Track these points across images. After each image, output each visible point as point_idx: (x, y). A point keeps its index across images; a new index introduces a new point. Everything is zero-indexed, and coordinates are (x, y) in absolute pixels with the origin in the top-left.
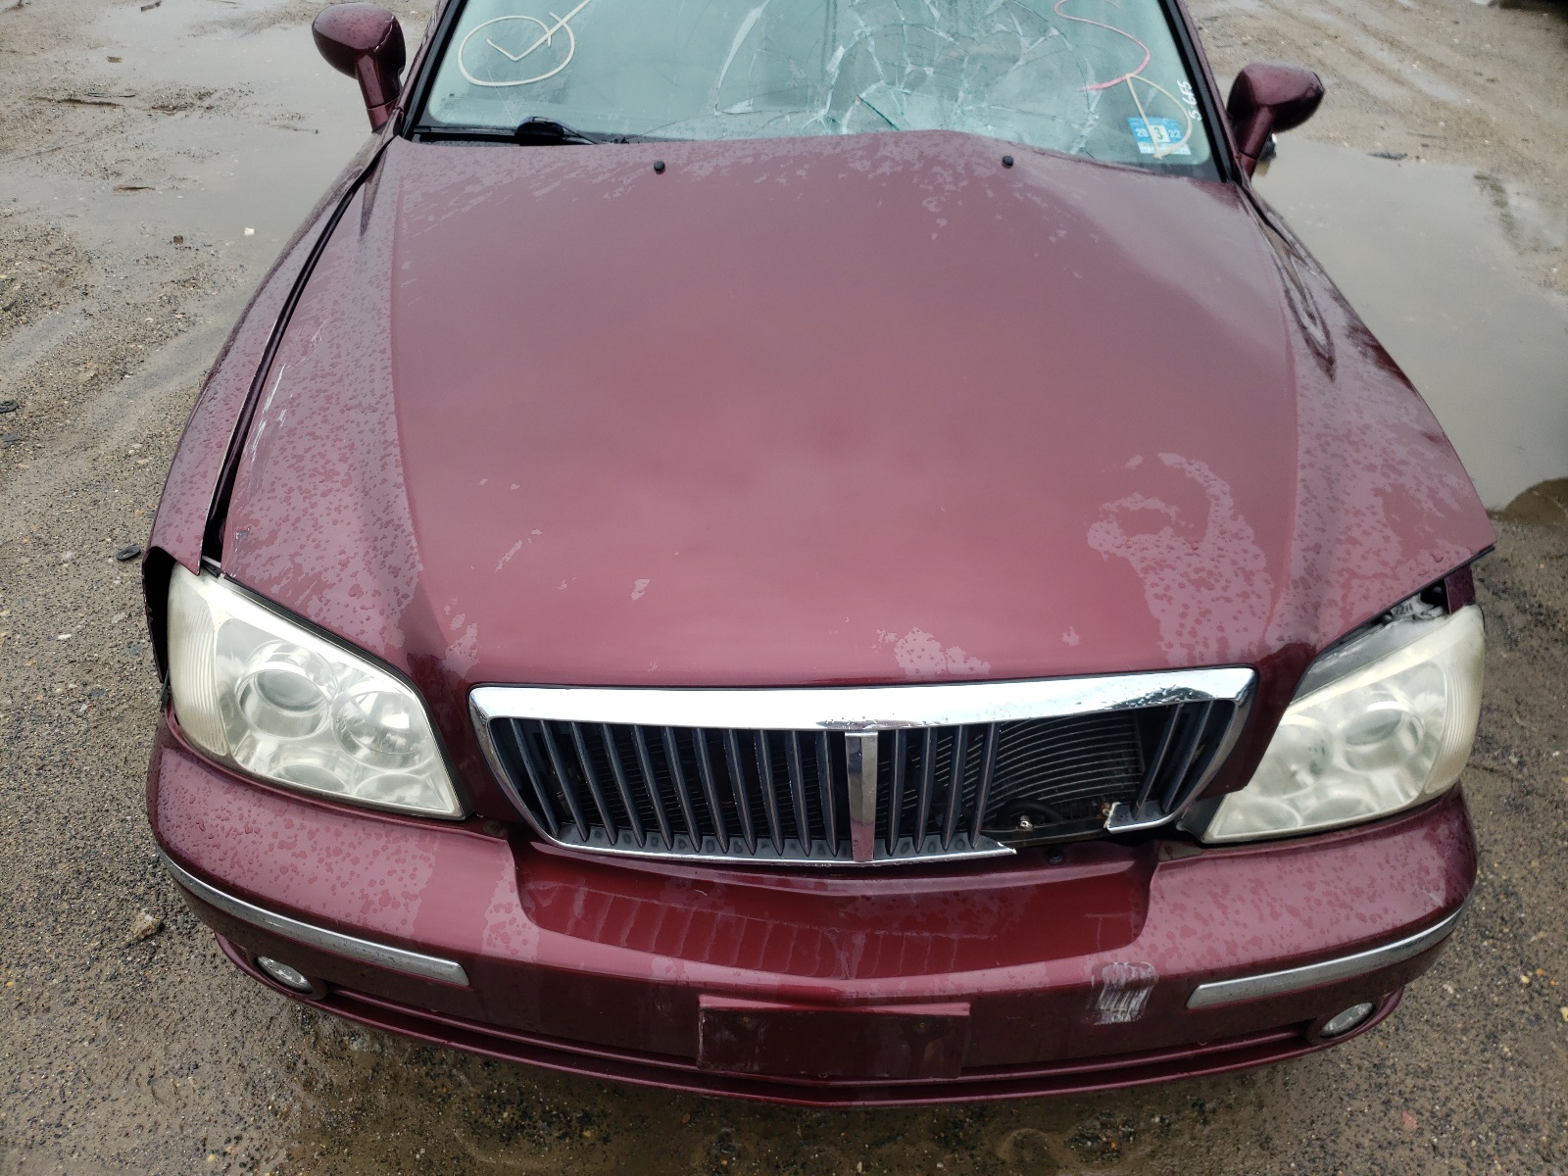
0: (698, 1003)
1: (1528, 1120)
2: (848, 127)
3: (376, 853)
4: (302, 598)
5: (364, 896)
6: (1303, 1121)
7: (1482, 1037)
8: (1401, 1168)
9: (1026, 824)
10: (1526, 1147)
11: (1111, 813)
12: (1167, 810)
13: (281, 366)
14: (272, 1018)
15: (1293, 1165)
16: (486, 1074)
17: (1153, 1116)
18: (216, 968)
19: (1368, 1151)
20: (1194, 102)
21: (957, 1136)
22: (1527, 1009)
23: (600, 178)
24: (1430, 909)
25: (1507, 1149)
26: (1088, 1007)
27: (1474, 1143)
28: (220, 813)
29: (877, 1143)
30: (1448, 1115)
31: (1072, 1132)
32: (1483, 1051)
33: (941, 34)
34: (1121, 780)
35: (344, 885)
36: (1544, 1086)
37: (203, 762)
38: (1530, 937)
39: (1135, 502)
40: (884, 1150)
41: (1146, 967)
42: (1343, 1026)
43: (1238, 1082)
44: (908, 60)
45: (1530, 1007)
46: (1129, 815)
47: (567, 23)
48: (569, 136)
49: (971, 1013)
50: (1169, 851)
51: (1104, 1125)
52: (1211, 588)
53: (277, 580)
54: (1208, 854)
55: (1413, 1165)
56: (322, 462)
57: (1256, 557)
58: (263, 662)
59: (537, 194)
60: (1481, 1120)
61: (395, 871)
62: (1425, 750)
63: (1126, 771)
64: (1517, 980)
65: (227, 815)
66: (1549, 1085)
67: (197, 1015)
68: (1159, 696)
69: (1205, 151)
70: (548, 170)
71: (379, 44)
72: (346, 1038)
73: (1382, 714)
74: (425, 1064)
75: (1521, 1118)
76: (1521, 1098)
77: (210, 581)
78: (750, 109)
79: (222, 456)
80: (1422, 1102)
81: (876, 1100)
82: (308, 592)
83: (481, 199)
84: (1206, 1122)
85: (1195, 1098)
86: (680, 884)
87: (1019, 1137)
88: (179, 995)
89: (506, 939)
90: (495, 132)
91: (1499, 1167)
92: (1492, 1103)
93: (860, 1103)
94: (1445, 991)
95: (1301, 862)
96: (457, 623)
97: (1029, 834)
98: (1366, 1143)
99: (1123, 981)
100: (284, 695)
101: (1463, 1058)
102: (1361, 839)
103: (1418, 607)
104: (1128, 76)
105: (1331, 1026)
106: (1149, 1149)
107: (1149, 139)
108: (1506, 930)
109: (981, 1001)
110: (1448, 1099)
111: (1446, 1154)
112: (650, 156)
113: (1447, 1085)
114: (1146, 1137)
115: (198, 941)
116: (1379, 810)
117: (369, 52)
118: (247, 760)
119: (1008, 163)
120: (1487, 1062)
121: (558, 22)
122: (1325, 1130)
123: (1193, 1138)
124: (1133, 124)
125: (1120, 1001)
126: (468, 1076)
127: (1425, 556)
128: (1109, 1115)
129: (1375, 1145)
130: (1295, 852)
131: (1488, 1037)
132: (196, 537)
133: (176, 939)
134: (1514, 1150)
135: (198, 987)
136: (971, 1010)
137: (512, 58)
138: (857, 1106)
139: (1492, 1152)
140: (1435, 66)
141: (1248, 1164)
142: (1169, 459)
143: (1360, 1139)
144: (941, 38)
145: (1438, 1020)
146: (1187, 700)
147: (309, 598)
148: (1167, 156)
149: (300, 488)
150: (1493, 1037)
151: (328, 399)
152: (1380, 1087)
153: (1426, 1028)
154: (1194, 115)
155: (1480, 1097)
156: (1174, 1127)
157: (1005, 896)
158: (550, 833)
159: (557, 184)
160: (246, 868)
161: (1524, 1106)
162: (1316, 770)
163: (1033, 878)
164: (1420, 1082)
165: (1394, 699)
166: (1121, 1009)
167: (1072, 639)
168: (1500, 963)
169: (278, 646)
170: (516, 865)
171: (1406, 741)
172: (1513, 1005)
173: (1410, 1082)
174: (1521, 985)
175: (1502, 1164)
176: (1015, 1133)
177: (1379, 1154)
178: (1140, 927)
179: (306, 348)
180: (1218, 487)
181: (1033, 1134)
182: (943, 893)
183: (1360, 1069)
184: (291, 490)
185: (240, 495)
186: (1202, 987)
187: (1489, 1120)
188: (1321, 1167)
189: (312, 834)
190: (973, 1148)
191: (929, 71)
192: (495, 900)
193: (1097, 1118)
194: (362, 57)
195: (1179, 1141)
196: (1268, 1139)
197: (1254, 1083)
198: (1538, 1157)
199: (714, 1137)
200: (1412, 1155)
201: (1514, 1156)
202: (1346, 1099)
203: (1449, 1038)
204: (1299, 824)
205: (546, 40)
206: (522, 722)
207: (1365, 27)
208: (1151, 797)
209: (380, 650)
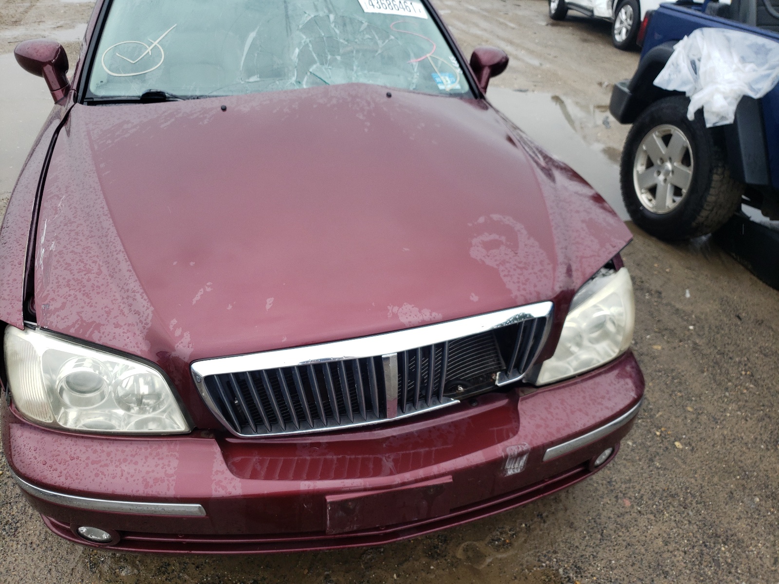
0: (326, 500)
1: (673, 492)
2: (306, 85)
3: (146, 457)
4: (88, 333)
5: (145, 480)
6: (585, 513)
7: (647, 461)
8: (628, 523)
9: (461, 389)
10: (676, 503)
11: (497, 377)
12: (521, 372)
13: (44, 220)
14: (73, 569)
15: (585, 532)
16: (198, 572)
17: (521, 524)
18: (34, 549)
19: (613, 519)
20: (457, 65)
21: (437, 552)
22: (662, 445)
23: (195, 116)
24: (631, 399)
25: (668, 506)
26: (502, 468)
27: (655, 506)
28: (54, 453)
29: (401, 564)
30: (642, 497)
31: (488, 539)
32: (649, 466)
33: (342, 41)
34: (492, 365)
35: (132, 476)
36: (676, 476)
37: (38, 428)
38: (655, 415)
39: (487, 237)
40: (405, 566)
41: (524, 445)
42: (602, 461)
43: (554, 501)
44: (329, 54)
45: (663, 444)
46: (505, 377)
47: (158, 43)
48: (169, 98)
49: (453, 480)
50: (523, 392)
51: (501, 533)
52: (527, 269)
53: (73, 325)
54: (540, 390)
55: (633, 521)
56: (82, 265)
57: (542, 254)
58: (68, 370)
59: (162, 126)
60: (655, 496)
61: (159, 465)
62: (618, 332)
63: (494, 361)
64: (655, 434)
65: (58, 453)
66: (678, 476)
67: (29, 576)
68: (515, 319)
69: (466, 87)
70: (166, 114)
71: (54, 58)
72: (118, 570)
73: (599, 318)
74: (164, 574)
75: (670, 492)
76: (668, 483)
77: (31, 333)
78: (258, 79)
79: (23, 269)
80: (630, 494)
81: (408, 535)
82: (92, 329)
83: (135, 130)
84: (545, 522)
85: (538, 512)
86: (304, 446)
87: (465, 547)
88: (16, 567)
89: (224, 488)
90: (129, 98)
91: (667, 515)
92: (658, 488)
93: (401, 538)
94: (628, 445)
95: (579, 387)
96: (178, 333)
97: (462, 393)
98: (612, 516)
99: (516, 453)
100: (82, 385)
101: (642, 471)
102: (600, 374)
103: (603, 271)
104: (428, 55)
105: (598, 462)
106: (523, 539)
107: (442, 83)
108: (646, 414)
109: (456, 474)
110: (640, 490)
111: (645, 514)
112: (217, 104)
113: (638, 484)
114: (521, 534)
115: (20, 537)
116: (602, 361)
117: (50, 63)
118: (66, 423)
119: (389, 95)
120: (652, 471)
121: (152, 43)
122: (595, 514)
123: (541, 530)
124: (434, 77)
125: (515, 463)
126: (189, 575)
127: (608, 246)
128: (503, 528)
129: (616, 516)
130: (576, 383)
131: (650, 460)
132: (18, 311)
133: (8, 539)
134: (671, 506)
135: (27, 561)
136: (453, 478)
137: (132, 62)
138: (400, 540)
139: (663, 509)
140: (531, 52)
141: (567, 536)
142: (495, 217)
143: (609, 515)
144: (342, 43)
145: (629, 457)
146: (526, 319)
147: (92, 332)
148: (452, 90)
149: (73, 279)
150: (651, 460)
151: (77, 234)
152: (612, 491)
153: (625, 462)
154: (459, 71)
155: (652, 487)
156: (532, 527)
157: (455, 424)
158: (237, 431)
159: (173, 120)
160: (75, 478)
161: (670, 487)
162: (579, 345)
163: (467, 414)
164: (628, 485)
165: (603, 310)
166: (516, 467)
167: (475, 298)
168: (647, 428)
169: (76, 360)
170: (222, 450)
171: (611, 328)
172: (656, 445)
173: (624, 486)
174: (657, 436)
175: (668, 513)
176: (463, 545)
177: (618, 520)
178: (518, 427)
179: (56, 210)
180: (519, 226)
181: (471, 544)
182: (429, 428)
183: (602, 485)
184: (69, 281)
185: (39, 287)
186: (548, 450)
187: (658, 496)
188: (597, 530)
189: (109, 454)
190: (445, 556)
191: (339, 58)
192: (214, 469)
193: (498, 530)
194: (46, 65)
195: (535, 533)
196: (572, 523)
197: (561, 501)
198: (682, 508)
199: (322, 578)
200: (631, 517)
201: (672, 509)
202: (600, 499)
203: (635, 464)
204: (572, 373)
205: (148, 52)
206: (220, 376)
207: (498, 36)
208: (515, 367)
209: (139, 353)
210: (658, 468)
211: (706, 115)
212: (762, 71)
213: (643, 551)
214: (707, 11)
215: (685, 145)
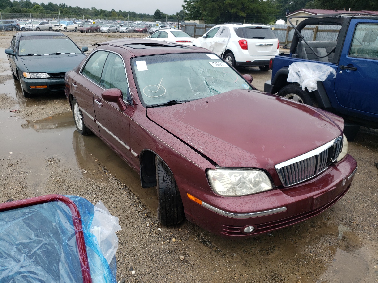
0: (314, 198)
6: (341, 206)
8: (354, 206)
10: (361, 199)
11: (332, 160)
15: (345, 211)
17: (329, 213)
27: (356, 201)
29: (307, 231)
30: (351, 199)
31: (323, 219)
36: (355, 192)
40: (309, 231)
41: (345, 176)
47: (160, 85)
48: (177, 102)
51: (326, 217)
56: (218, 149)
71: (121, 95)
78: (200, 93)
80: (348, 199)
84: (334, 211)
89: (290, 200)
96: (266, 159)
104: (237, 79)
106: (332, 217)
111: (356, 203)
112: (203, 101)
113: (348, 197)
117: (120, 97)
122: (344, 206)
123: (335, 213)
124: (243, 85)
125: (344, 181)
129: (349, 205)
137: (155, 92)
139: (359, 201)
141: (342, 213)
148: (247, 89)
151: (205, 142)
155: (352, 196)
156: (332, 213)
158: (285, 185)
161: (356, 195)
164: (346, 197)
166: (344, 183)
170: (282, 192)
176: (318, 222)
177: (351, 206)
181: (320, 222)
184: (219, 154)
185: (211, 157)
186: (349, 177)
192: (285, 196)
193: (324, 216)
196: (341, 210)
198: (363, 199)
200: (353, 204)
202: (342, 202)
205: (159, 88)
206: (283, 168)
209: (257, 167)
210: (350, 192)
211: (308, 88)
212: (322, 73)
213: (362, 211)
214: (292, 57)
215: (299, 99)
